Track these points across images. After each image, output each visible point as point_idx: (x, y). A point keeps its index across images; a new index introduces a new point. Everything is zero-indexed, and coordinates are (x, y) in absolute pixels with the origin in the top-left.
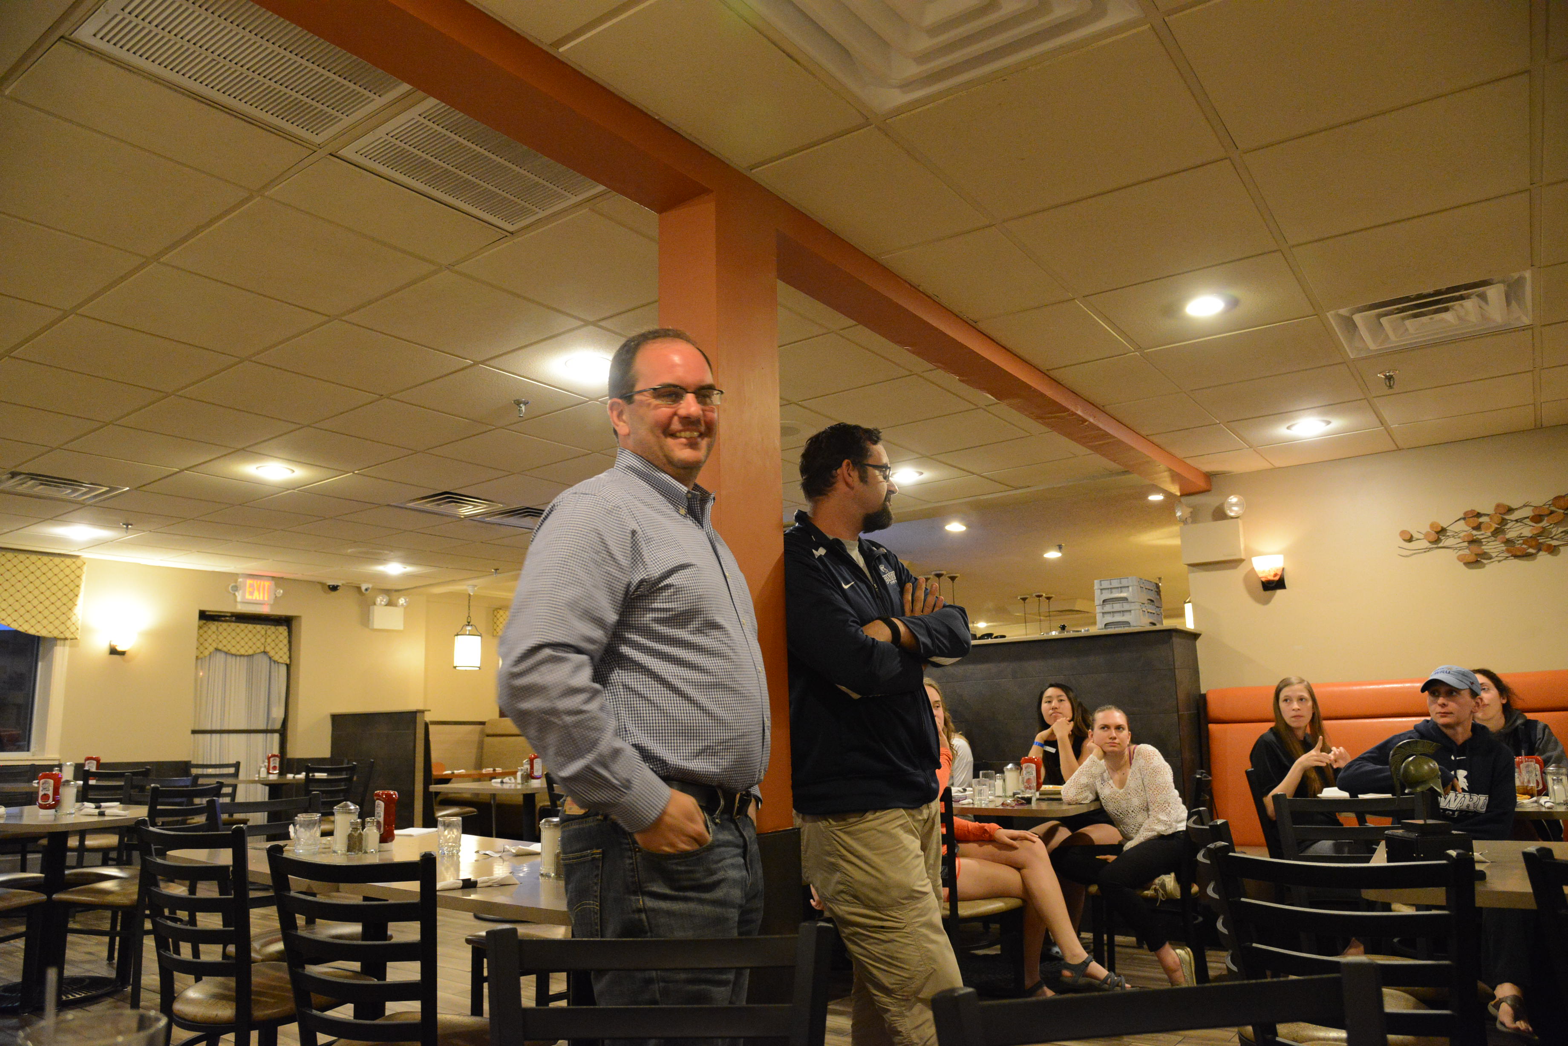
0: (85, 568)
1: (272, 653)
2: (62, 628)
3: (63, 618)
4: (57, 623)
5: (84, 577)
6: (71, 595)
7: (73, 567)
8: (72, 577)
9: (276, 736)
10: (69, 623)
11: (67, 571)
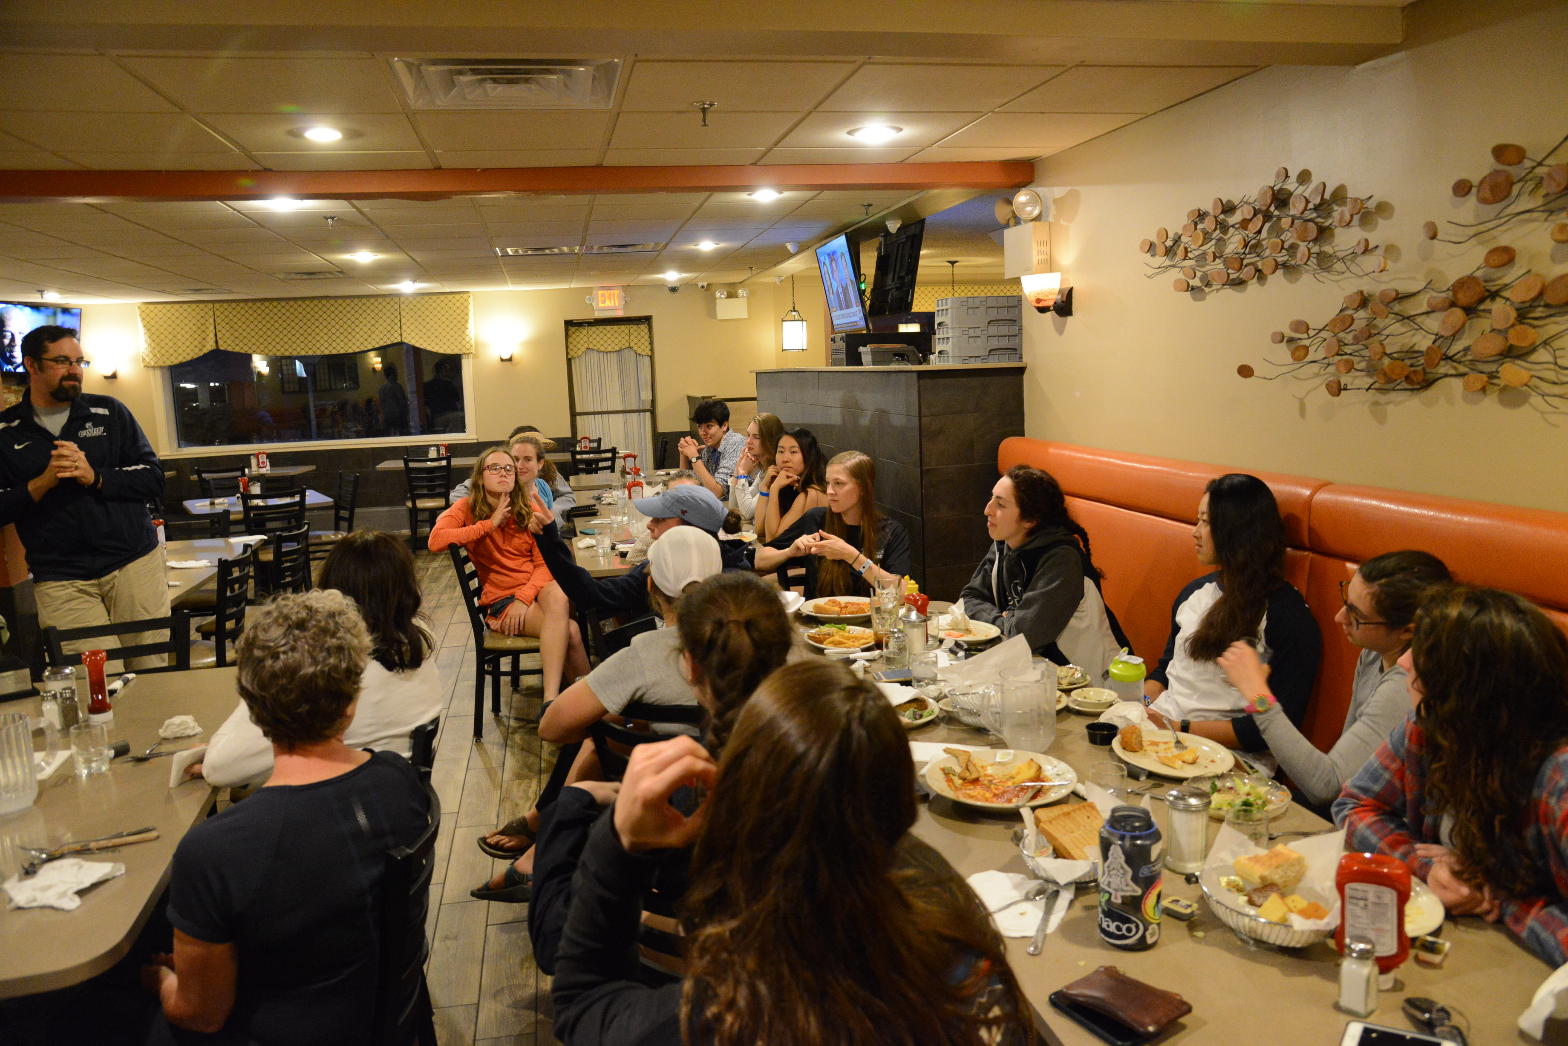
0: (471, 300)
1: (636, 348)
2: (460, 346)
3: (460, 339)
4: (456, 343)
5: (471, 307)
6: (463, 322)
7: (462, 300)
8: (462, 308)
9: (648, 414)
10: (464, 343)
11: (458, 304)
